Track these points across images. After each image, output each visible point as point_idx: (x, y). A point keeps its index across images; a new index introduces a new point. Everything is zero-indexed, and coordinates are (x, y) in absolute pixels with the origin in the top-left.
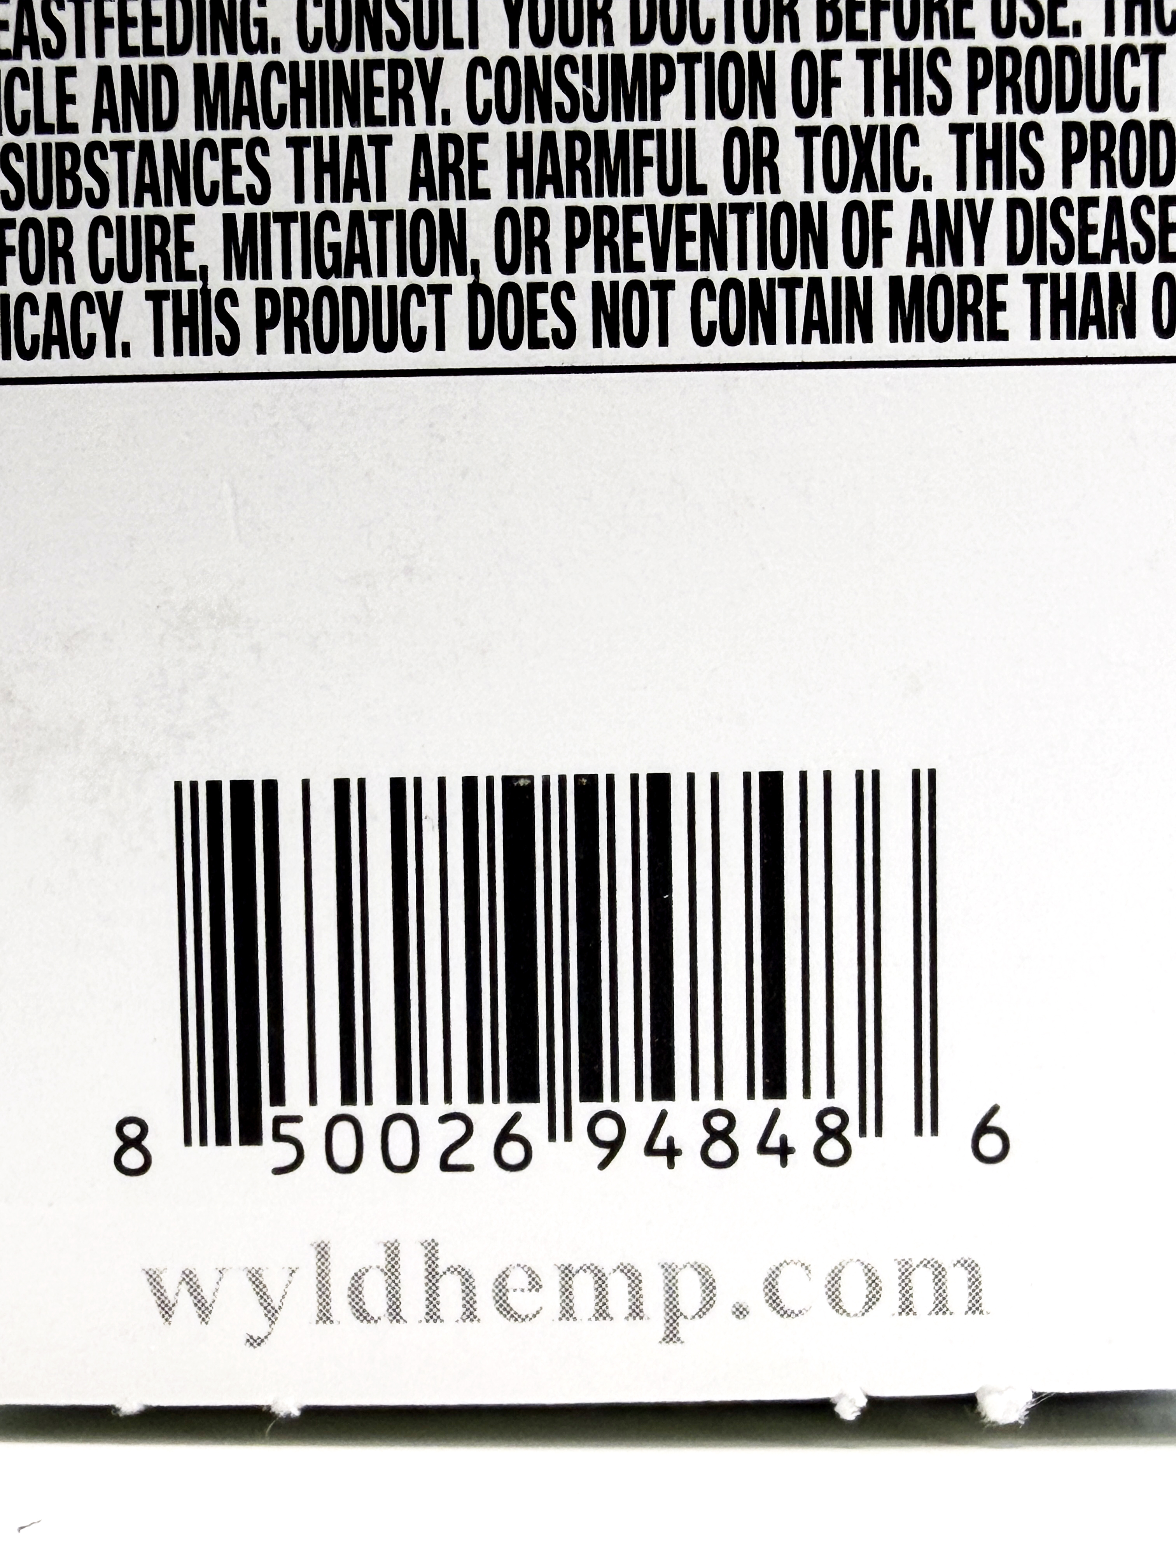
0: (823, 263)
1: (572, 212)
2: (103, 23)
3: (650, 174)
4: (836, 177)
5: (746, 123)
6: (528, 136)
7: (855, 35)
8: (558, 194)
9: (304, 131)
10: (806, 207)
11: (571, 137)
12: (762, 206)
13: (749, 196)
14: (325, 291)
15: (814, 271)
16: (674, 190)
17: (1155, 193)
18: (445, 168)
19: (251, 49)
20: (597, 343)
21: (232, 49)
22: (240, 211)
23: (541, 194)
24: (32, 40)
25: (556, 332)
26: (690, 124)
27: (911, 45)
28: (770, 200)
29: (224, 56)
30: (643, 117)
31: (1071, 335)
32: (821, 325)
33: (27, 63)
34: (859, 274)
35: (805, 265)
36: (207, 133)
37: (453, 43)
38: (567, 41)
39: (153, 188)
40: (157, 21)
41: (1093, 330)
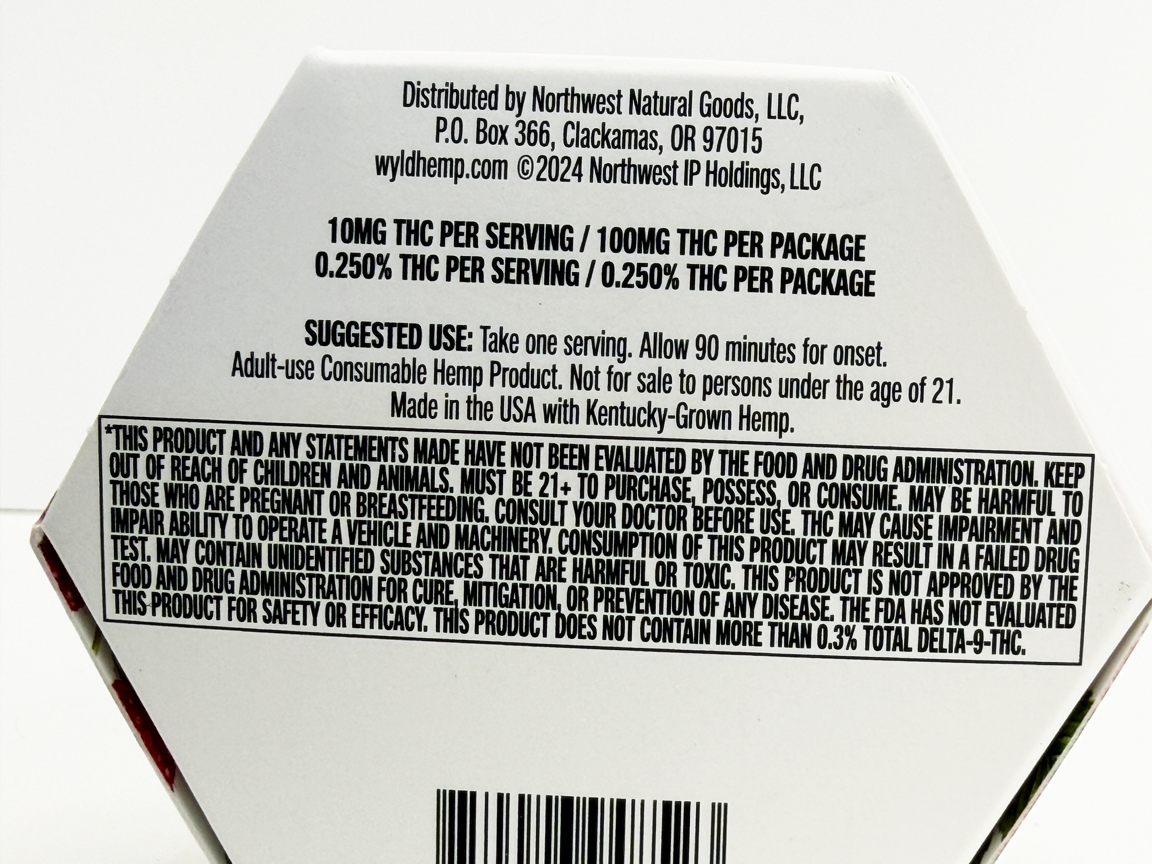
0: (692, 613)
1: (597, 589)
2: (422, 507)
3: (627, 577)
4: (698, 582)
5: (664, 560)
6: (581, 560)
7: (707, 529)
8: (592, 582)
9: (496, 552)
10: (686, 592)
11: (598, 561)
12: (670, 591)
13: (665, 587)
14: (501, 612)
15: (688, 616)
16: (636, 583)
17: (820, 595)
18: (550, 570)
19: (478, 520)
20: (604, 638)
21: (470, 520)
22: (471, 581)
23: (586, 582)
24: (395, 511)
25: (589, 633)
26: (643, 559)
27: (729, 534)
28: (673, 589)
29: (467, 522)
30: (625, 555)
31: (786, 646)
32: (690, 636)
33: (392, 520)
34: (706, 618)
35: (685, 614)
36: (459, 551)
37: (554, 523)
38: (598, 525)
39: (438, 570)
40: (442, 508)
41: (794, 644)
